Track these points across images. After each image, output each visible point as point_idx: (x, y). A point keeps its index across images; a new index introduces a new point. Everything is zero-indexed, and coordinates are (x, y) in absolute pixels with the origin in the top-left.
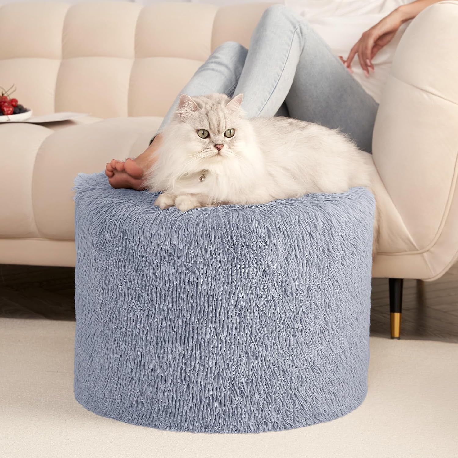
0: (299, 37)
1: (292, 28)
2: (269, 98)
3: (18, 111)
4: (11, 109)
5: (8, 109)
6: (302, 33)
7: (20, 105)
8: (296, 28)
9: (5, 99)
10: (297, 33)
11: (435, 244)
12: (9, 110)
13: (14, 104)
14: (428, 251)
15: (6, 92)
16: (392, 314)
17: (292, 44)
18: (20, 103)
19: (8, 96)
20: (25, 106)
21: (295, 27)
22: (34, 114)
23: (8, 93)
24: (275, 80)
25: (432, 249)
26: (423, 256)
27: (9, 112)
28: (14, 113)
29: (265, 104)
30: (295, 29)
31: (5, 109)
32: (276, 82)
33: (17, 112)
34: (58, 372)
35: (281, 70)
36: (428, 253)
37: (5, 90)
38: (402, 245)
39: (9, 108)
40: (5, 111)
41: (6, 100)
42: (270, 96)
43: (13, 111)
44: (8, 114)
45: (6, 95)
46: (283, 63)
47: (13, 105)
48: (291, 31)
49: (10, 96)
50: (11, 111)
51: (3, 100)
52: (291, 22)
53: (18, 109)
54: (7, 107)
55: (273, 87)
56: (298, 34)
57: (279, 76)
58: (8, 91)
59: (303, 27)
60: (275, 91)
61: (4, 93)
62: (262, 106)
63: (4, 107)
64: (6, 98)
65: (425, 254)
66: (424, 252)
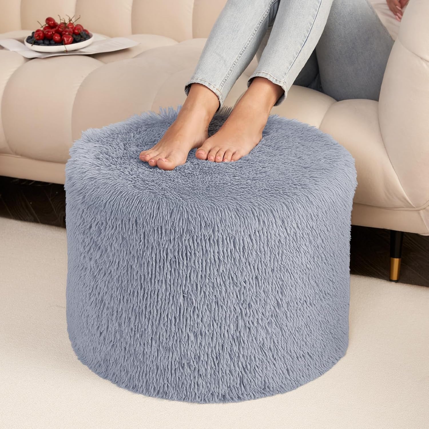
2: (301, 50)
13: (77, 31)
16: (392, 258)
24: (307, 30)
26: (419, 214)
29: (296, 57)
31: (66, 39)
32: (308, 32)
36: (424, 210)
39: (69, 37)
42: (302, 48)
46: (316, 10)
50: (71, 41)
55: (305, 37)
57: (311, 25)
58: (72, 18)
60: (307, 41)
63: (64, 37)
65: (421, 212)
66: (420, 210)
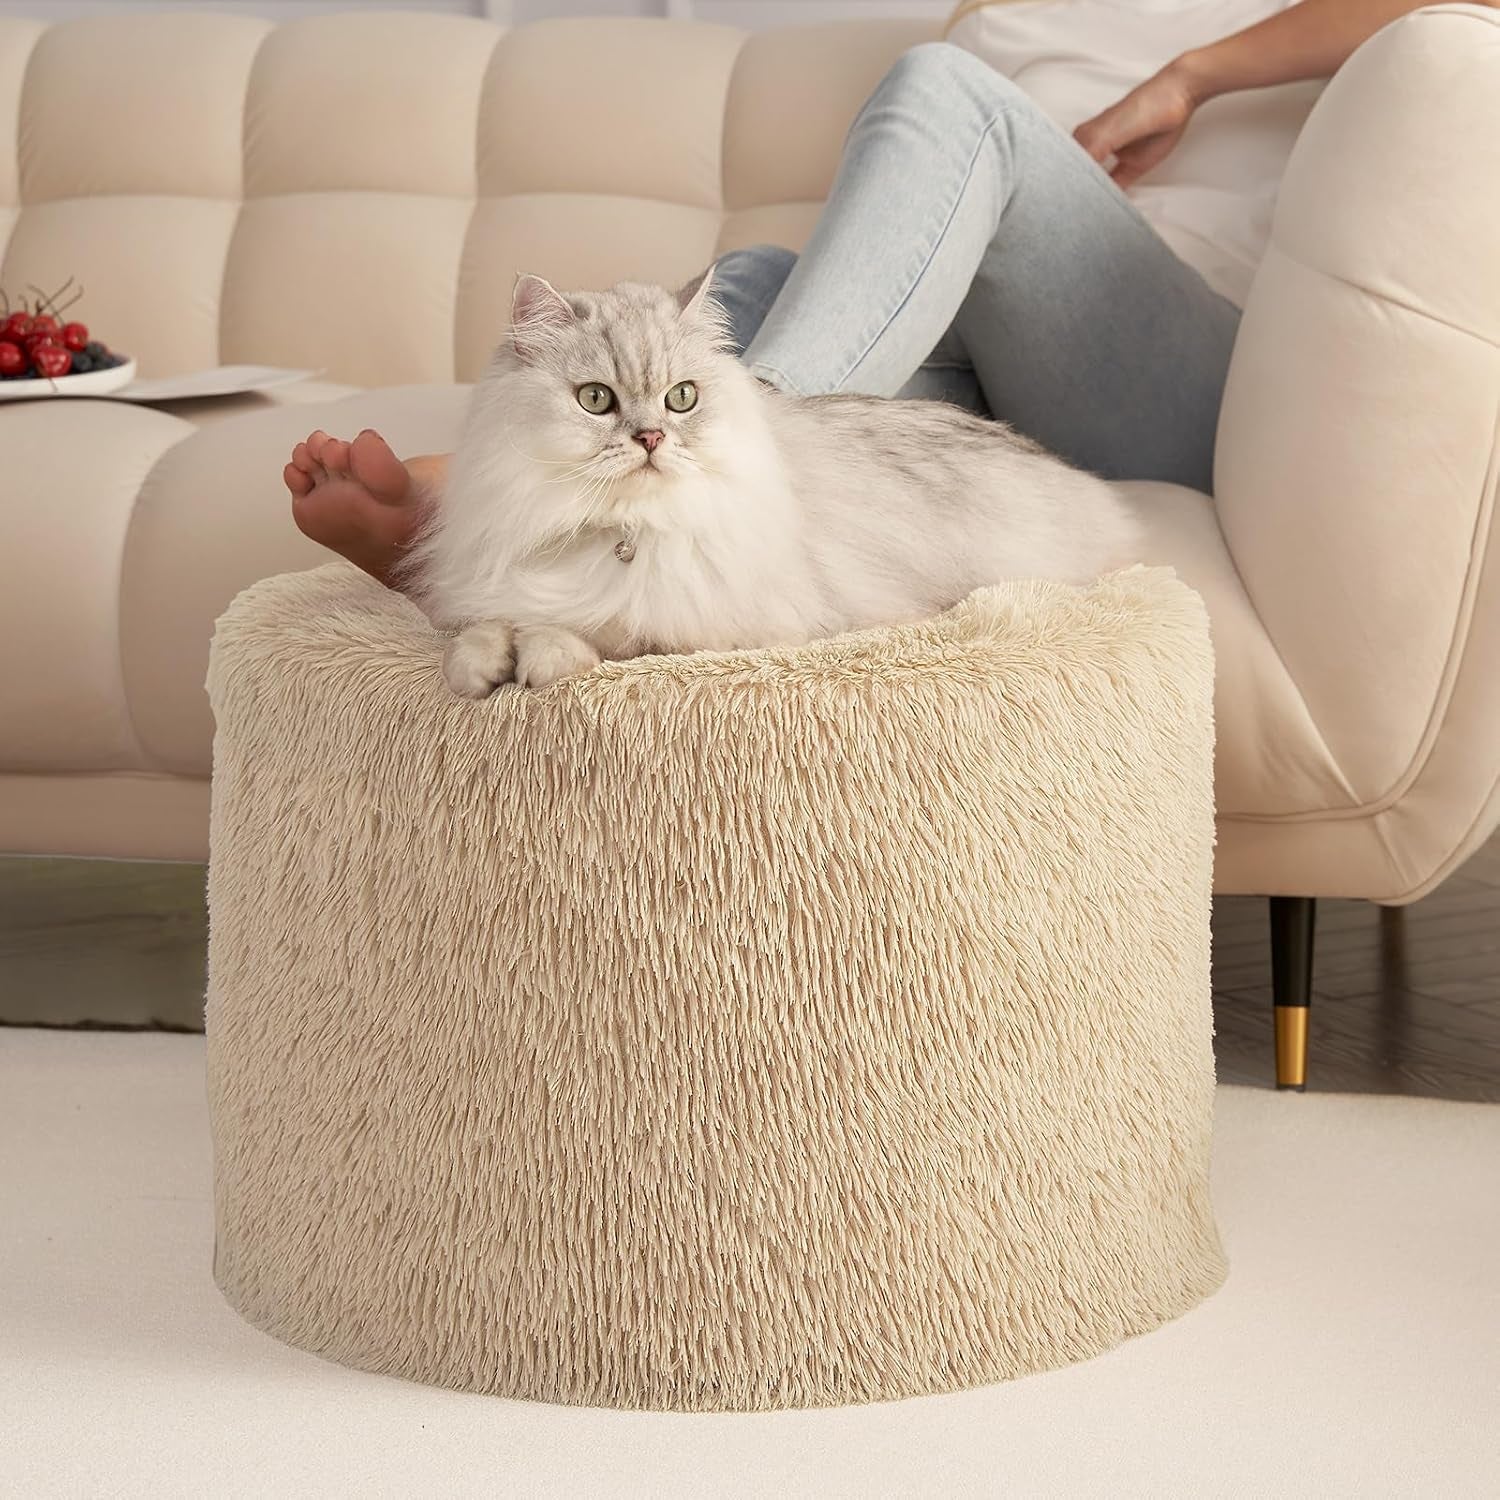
0: (1000, 149)
1: (978, 118)
2: (886, 328)
3: (88, 363)
4: (63, 358)
5: (52, 358)
6: (1011, 138)
7: (95, 345)
8: (993, 119)
9: (44, 325)
10: (994, 134)
11: (1412, 786)
12: (56, 362)
13: (75, 340)
14: (1390, 808)
15: (49, 303)
16: (1280, 1009)
17: (974, 169)
18: (94, 336)
19: (56, 313)
20: (113, 349)
21: (987, 117)
22: (140, 374)
23: (57, 304)
24: (908, 274)
25: (1402, 803)
26: (1374, 827)
27: (57, 367)
28: (73, 370)
29: (870, 345)
30: (989, 123)
31: (45, 359)
32: (911, 278)
33: (84, 367)
34: (175, 1198)
35: (931, 245)
36: (1388, 812)
37: (44, 296)
38: (1308, 792)
39: (57, 353)
40: (42, 366)
41: (49, 328)
42: (889, 323)
43: (69, 364)
44: (51, 375)
45: (47, 312)
46: (941, 223)
47: (69, 346)
48: (976, 129)
49: (62, 315)
50: (64, 365)
51: (40, 329)
52: (976, 99)
53: (88, 357)
54: (48, 351)
55: (903, 293)
56: (998, 140)
57: (922, 262)
58: (56, 296)
59: (1015, 116)
60: (906, 308)
61: (42, 303)
62: (861, 352)
63: (39, 351)
64: (50, 320)
65: (1381, 819)
66: (1378, 813)
